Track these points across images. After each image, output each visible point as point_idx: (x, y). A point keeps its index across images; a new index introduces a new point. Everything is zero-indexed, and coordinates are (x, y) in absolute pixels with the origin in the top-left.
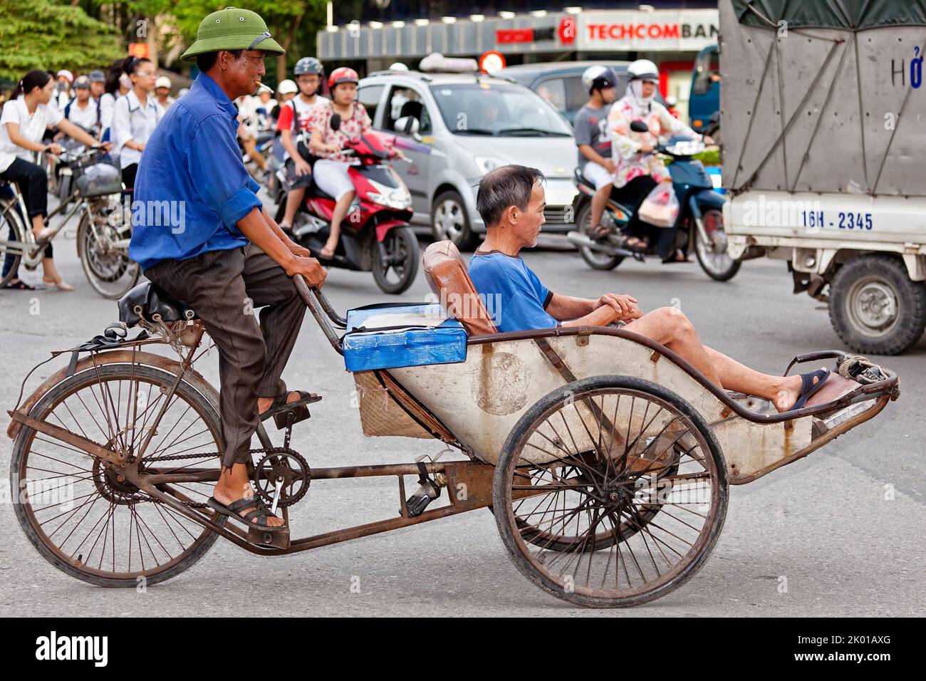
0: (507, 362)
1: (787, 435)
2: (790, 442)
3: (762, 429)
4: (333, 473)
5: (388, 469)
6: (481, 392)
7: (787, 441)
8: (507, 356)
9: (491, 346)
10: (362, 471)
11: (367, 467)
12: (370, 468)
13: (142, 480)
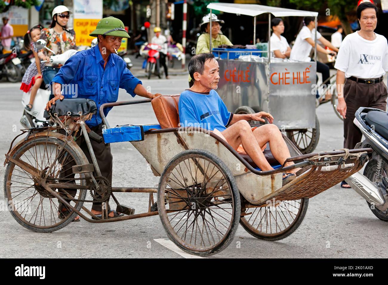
0: (166, 142)
1: (272, 182)
2: (274, 185)
3: (262, 178)
4: (124, 190)
5: (145, 189)
6: (158, 155)
7: (272, 184)
8: (166, 139)
9: (160, 135)
10: (135, 190)
11: (137, 188)
12: (138, 189)
13: (46, 186)
